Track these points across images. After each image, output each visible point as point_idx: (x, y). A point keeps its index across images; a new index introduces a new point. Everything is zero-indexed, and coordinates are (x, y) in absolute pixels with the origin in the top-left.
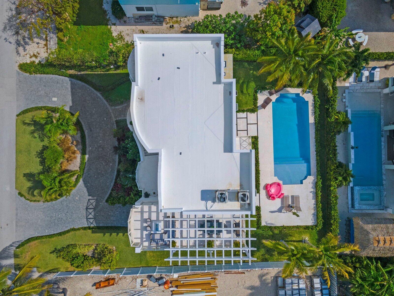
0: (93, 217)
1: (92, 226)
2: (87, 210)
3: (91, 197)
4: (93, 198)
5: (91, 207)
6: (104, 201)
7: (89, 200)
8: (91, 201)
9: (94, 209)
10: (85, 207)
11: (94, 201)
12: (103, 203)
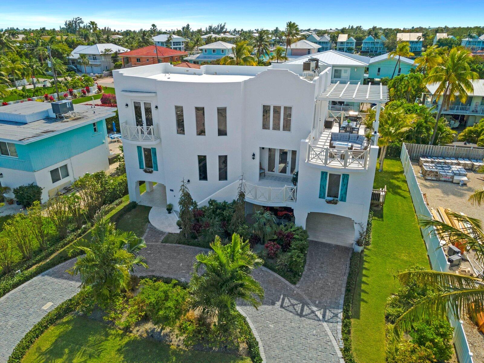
0: (322, 310)
1: (341, 315)
2: (304, 316)
3: (277, 303)
4: (281, 300)
5: (298, 308)
6: (293, 286)
7: (282, 306)
8: (285, 305)
9: (304, 304)
10: (297, 317)
11: (286, 300)
12: (296, 289)
